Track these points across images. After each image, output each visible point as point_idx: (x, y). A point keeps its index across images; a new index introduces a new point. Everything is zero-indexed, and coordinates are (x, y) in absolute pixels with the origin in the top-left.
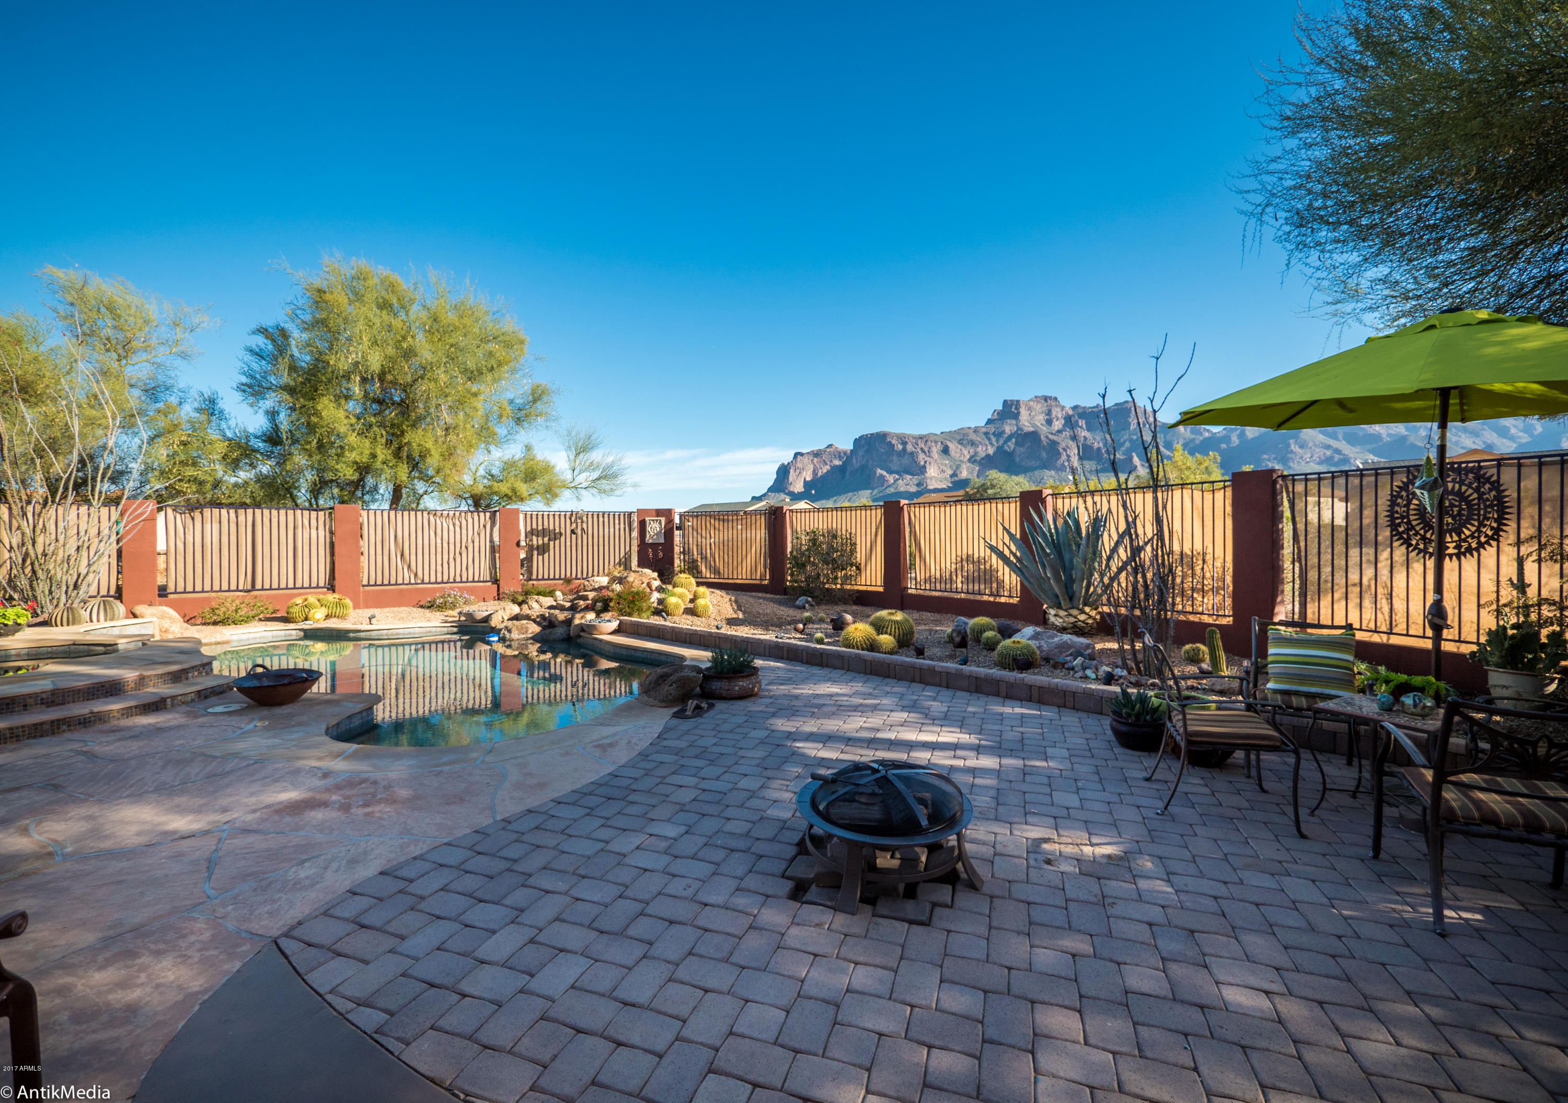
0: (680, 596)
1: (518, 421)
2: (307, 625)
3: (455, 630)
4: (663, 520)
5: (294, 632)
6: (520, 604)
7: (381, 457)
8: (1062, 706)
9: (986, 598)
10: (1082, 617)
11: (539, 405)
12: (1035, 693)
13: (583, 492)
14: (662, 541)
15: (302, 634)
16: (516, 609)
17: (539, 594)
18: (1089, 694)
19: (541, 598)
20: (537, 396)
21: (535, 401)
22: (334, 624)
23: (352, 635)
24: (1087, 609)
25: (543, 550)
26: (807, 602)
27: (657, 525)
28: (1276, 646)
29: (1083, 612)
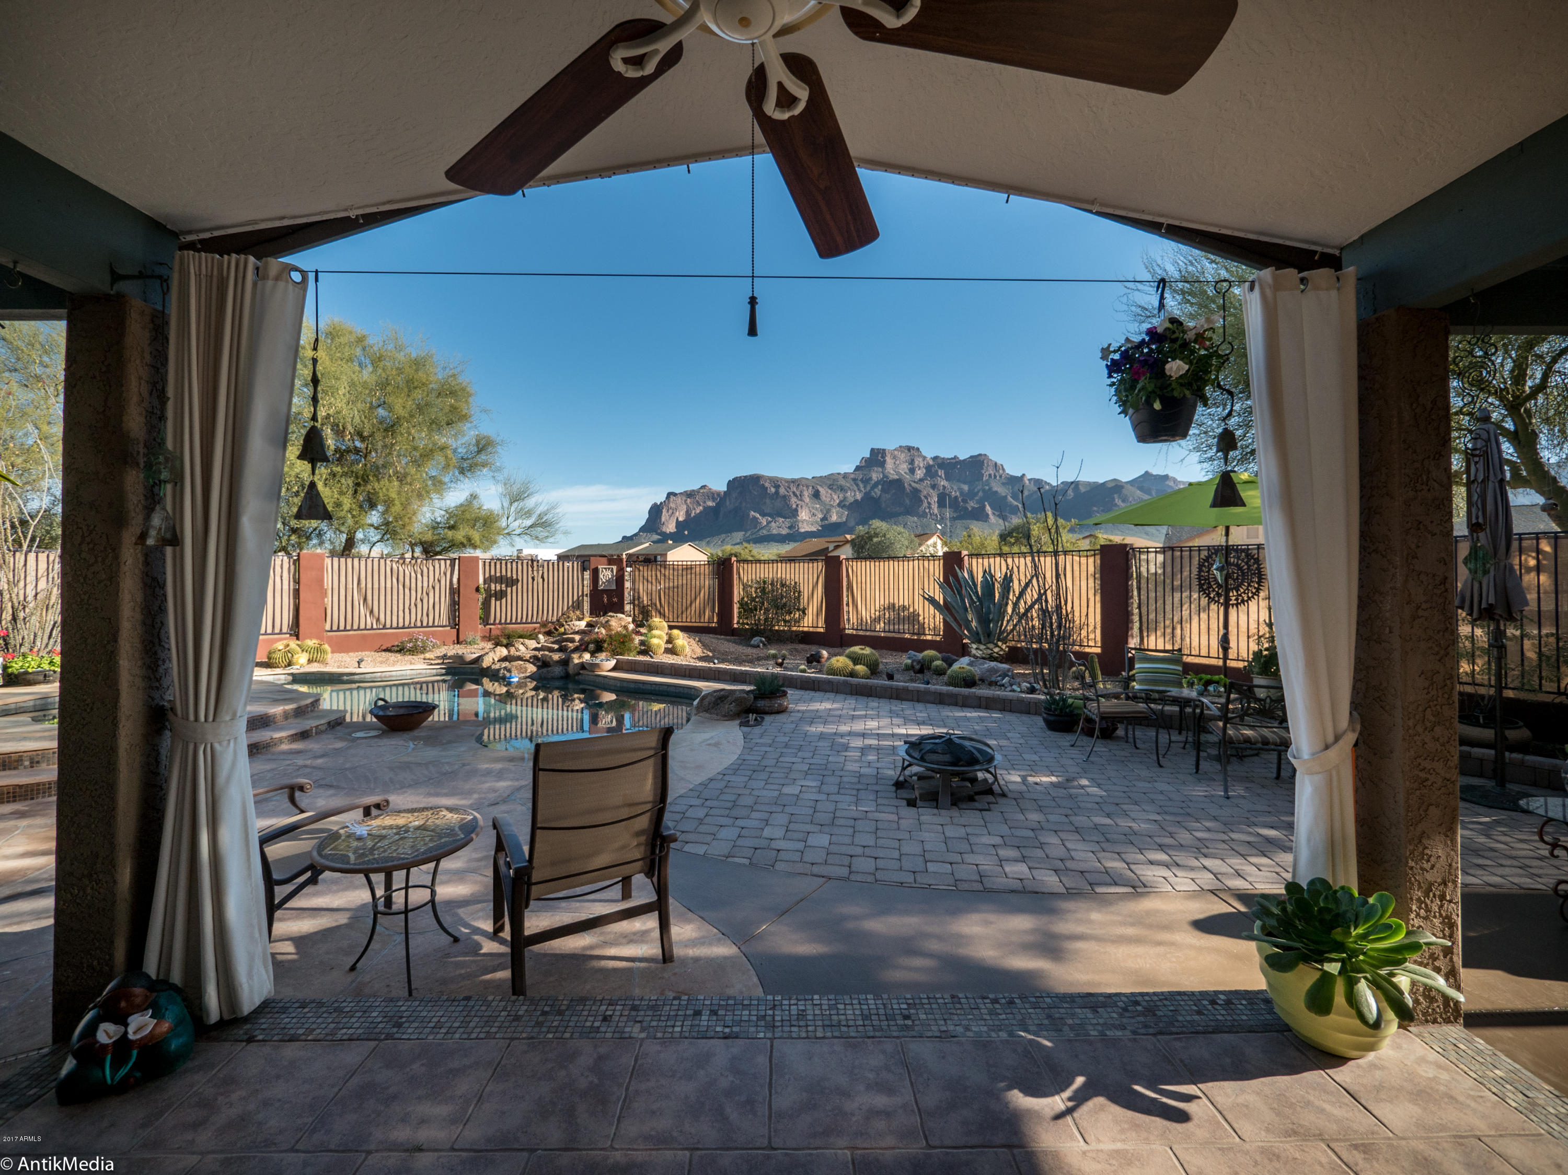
0: (659, 637)
1: (462, 471)
2: (295, 669)
3: (444, 671)
4: (615, 568)
5: (283, 677)
6: (507, 646)
7: (346, 507)
8: (1002, 710)
9: (907, 636)
10: (996, 650)
11: (483, 457)
12: (984, 703)
13: (517, 539)
14: (614, 587)
15: (290, 678)
16: (503, 652)
17: (521, 637)
18: (1021, 701)
19: (527, 641)
20: (483, 446)
21: (479, 452)
22: (315, 668)
23: (345, 678)
24: (1000, 643)
25: (500, 595)
26: (761, 641)
27: (609, 573)
28: (1140, 663)
29: (997, 646)
